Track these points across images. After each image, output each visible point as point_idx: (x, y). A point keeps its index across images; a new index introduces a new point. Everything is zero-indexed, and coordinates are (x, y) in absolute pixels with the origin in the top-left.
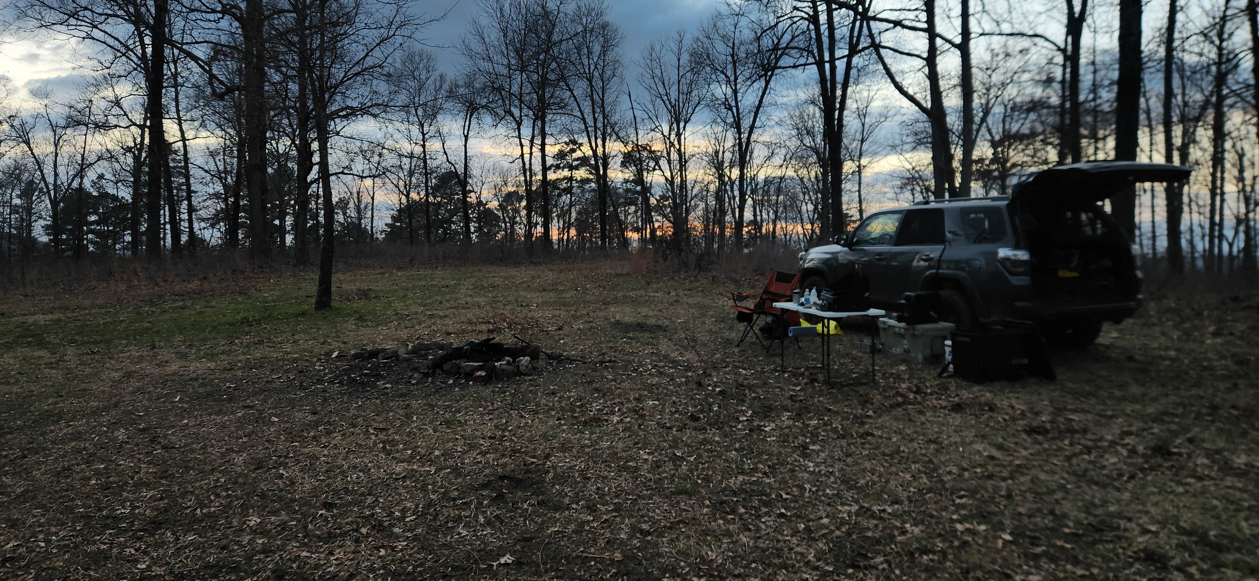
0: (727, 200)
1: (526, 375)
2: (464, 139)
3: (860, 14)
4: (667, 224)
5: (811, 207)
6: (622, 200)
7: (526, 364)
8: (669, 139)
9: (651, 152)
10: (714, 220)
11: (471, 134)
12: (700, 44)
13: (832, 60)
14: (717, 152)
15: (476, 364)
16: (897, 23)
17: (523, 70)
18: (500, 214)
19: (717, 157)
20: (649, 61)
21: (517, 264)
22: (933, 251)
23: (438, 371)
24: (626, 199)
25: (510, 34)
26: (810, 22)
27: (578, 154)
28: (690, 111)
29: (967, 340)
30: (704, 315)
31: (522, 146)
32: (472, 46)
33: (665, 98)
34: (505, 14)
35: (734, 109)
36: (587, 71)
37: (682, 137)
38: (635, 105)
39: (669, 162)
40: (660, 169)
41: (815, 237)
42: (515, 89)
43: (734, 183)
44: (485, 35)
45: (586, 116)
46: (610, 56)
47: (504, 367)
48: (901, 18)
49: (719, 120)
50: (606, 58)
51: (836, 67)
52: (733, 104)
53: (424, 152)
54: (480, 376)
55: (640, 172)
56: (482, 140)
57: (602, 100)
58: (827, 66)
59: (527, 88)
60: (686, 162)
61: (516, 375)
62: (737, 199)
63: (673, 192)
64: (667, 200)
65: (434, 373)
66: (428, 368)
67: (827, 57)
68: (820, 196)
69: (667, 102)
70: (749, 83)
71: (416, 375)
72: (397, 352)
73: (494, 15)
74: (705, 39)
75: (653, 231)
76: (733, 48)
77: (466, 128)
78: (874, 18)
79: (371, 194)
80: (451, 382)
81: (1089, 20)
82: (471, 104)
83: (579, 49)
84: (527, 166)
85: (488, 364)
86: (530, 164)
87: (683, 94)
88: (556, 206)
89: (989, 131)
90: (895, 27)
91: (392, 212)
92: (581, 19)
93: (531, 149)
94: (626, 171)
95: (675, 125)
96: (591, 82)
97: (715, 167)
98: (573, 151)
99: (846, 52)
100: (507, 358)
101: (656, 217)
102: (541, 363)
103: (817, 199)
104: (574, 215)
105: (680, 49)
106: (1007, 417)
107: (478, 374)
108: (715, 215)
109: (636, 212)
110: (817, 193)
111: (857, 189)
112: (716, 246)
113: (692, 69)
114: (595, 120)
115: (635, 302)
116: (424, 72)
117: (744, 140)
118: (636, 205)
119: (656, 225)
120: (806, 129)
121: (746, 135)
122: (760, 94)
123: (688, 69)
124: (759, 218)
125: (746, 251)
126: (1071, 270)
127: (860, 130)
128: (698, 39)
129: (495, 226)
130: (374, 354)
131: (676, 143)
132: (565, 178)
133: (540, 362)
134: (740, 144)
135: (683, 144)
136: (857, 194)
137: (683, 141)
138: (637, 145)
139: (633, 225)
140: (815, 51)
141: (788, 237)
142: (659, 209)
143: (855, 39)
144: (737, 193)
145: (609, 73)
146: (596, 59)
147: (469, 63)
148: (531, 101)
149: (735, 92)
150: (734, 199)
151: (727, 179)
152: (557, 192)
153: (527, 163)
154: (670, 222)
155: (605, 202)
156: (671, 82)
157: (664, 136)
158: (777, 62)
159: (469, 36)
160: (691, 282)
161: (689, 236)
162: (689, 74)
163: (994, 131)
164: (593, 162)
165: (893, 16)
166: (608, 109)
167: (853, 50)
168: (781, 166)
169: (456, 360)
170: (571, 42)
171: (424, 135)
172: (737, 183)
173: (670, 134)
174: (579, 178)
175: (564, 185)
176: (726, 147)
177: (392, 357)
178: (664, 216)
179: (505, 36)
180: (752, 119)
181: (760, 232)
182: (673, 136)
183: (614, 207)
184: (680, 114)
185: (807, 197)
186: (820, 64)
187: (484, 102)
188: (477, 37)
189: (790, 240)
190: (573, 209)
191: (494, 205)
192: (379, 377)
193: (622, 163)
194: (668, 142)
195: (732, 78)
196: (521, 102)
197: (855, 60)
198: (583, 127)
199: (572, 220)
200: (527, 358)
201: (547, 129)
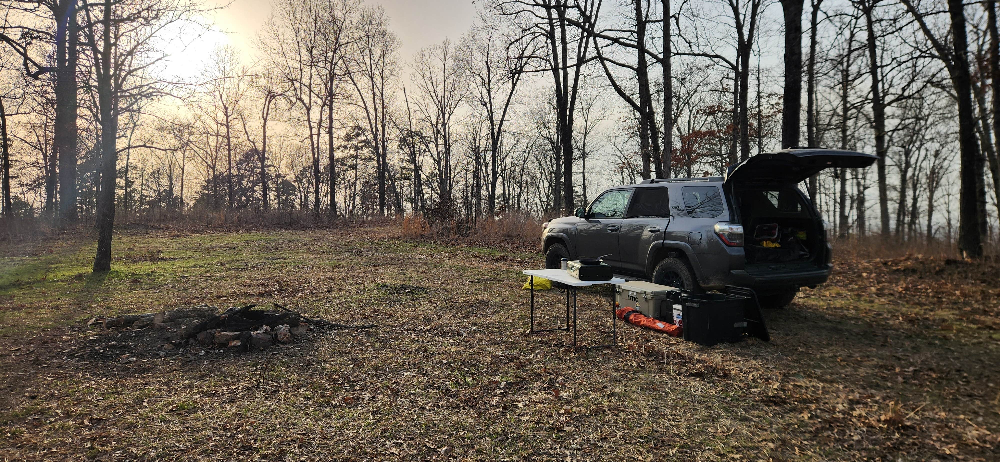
0: (482, 177)
1: (283, 343)
2: (263, 121)
3: (587, 31)
4: (435, 196)
5: (547, 184)
6: (398, 176)
7: (284, 332)
8: (437, 127)
9: (422, 137)
10: (472, 193)
11: (269, 117)
12: (461, 52)
13: (565, 68)
14: (475, 139)
15: (232, 334)
16: (616, 41)
17: (313, 64)
18: (296, 185)
19: (475, 143)
20: (420, 65)
21: (305, 228)
22: (661, 224)
23: (192, 341)
24: (402, 175)
25: (302, 34)
26: (547, 37)
27: (363, 138)
28: (454, 105)
29: (695, 305)
30: (462, 276)
31: (311, 128)
32: (268, 42)
33: (433, 95)
34: (297, 16)
35: (488, 105)
36: (369, 70)
37: (447, 126)
38: (409, 99)
39: (437, 145)
40: (430, 151)
41: (550, 207)
42: (306, 81)
43: (488, 164)
44: (280, 33)
45: (368, 106)
46: (388, 58)
47: (260, 336)
48: (618, 37)
49: (476, 114)
50: (385, 59)
51: (568, 74)
52: (487, 101)
53: (228, 132)
54: (235, 347)
55: (413, 154)
56: (279, 123)
57: (382, 94)
58: (561, 72)
59: (317, 80)
60: (450, 147)
61: (274, 344)
62: (491, 177)
63: (440, 170)
64: (435, 176)
65: (187, 343)
66: (182, 338)
67: (561, 66)
68: (553, 175)
69: (435, 98)
70: (500, 83)
71: (166, 346)
72: (152, 320)
73: (287, 17)
74: (466, 49)
75: (423, 201)
76: (488, 57)
77: (265, 112)
78: (599, 36)
79: (182, 166)
80: (203, 353)
81: (754, 47)
82: (270, 92)
83: (362, 52)
84: (316, 145)
85: (245, 333)
86: (318, 144)
87: (448, 91)
88: (344, 179)
89: (679, 129)
90: (613, 43)
91: (201, 182)
92: (364, 27)
93: (319, 130)
94: (402, 152)
95: (441, 116)
96: (372, 78)
97: (473, 151)
98: (358, 135)
99: (576, 62)
100: (265, 327)
101: (425, 189)
102: (302, 330)
103: (551, 178)
104: (359, 187)
105: (445, 56)
106: (742, 385)
107: (234, 344)
108: (473, 189)
109: (410, 185)
110: (551, 173)
111: (582, 171)
112: (474, 214)
113: (455, 73)
114: (376, 110)
115: (402, 263)
116: (229, 65)
117: (496, 130)
118: (410, 180)
119: (426, 196)
120: (544, 123)
121: (498, 127)
122: (509, 94)
123: (451, 72)
124: (507, 192)
125: (497, 218)
126: (773, 242)
127: (584, 126)
128: (460, 48)
129: (292, 194)
130: (130, 322)
131: (442, 131)
132: (351, 157)
133: (300, 329)
134: (493, 134)
135: (447, 132)
136: (582, 175)
137: (447, 129)
138: (411, 131)
139: (407, 196)
140: (552, 61)
141: (529, 208)
142: (429, 183)
143: (582, 52)
144: (490, 172)
145: (387, 72)
146: (377, 60)
147: (265, 56)
148: (320, 91)
149: (489, 91)
150: (488, 177)
151: (482, 161)
152: (344, 168)
153: (315, 142)
154: (437, 194)
155: (384, 177)
156: (438, 82)
157: (433, 125)
158: (522, 68)
159: (265, 33)
160: (452, 245)
161: (452, 206)
162: (453, 76)
163: (682, 130)
164: (374, 144)
165: (612, 35)
166: (386, 102)
167: (582, 61)
168: (525, 152)
169: (212, 329)
170: (355, 45)
171: (228, 117)
172: (491, 164)
173: (437, 124)
174: (363, 158)
175: (350, 162)
176: (482, 135)
177: (148, 325)
178: (433, 189)
179: (297, 35)
180: (502, 114)
181: (508, 203)
182: (439, 126)
183: (392, 181)
184: (445, 108)
185: (544, 177)
186: (556, 71)
187: (280, 91)
188: (273, 35)
189: (531, 210)
190: (358, 182)
191: (291, 177)
192: (124, 349)
193: (399, 145)
194: (435, 130)
195: (487, 81)
196: (311, 91)
197: (583, 68)
198: (366, 115)
199: (357, 191)
200: (287, 326)
201: (334, 115)
